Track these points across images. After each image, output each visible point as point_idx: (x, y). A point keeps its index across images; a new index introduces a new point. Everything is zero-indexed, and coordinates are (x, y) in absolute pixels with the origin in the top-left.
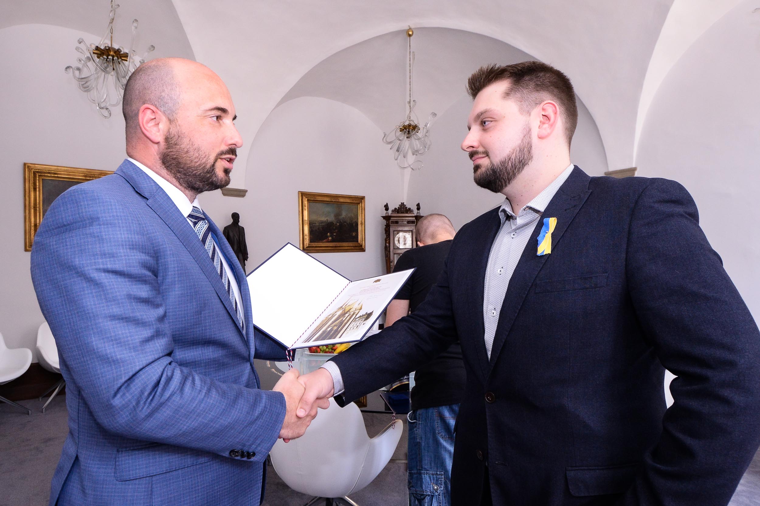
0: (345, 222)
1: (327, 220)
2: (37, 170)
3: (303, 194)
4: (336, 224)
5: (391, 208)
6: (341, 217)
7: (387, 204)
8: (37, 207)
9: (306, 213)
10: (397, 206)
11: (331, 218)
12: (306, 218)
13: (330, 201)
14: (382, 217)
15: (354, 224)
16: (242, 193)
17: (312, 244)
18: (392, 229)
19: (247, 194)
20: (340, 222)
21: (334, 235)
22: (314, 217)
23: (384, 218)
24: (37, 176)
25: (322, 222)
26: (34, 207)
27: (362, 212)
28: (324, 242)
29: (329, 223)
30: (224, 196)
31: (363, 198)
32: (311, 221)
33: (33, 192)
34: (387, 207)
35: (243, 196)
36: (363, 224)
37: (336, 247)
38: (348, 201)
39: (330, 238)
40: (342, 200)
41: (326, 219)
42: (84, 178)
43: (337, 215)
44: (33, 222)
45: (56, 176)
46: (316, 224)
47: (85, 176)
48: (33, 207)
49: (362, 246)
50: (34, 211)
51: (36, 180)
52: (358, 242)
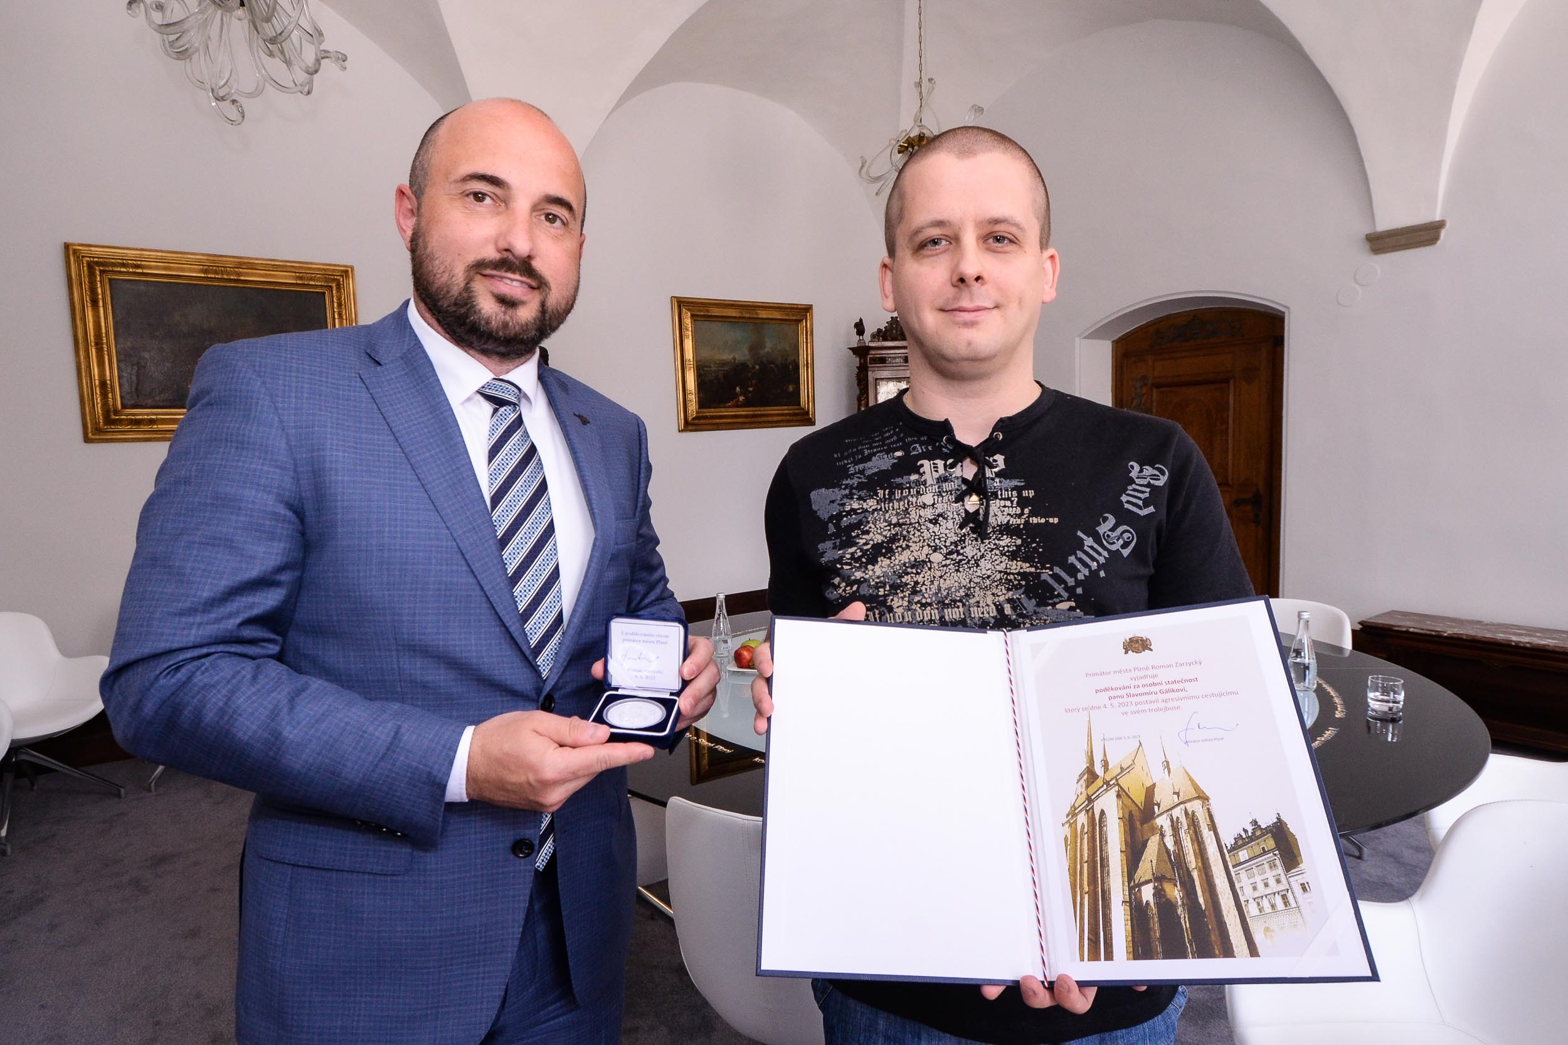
0: (772, 363)
1: (734, 358)
2: (95, 260)
3: (681, 304)
4: (754, 368)
5: (870, 329)
6: (762, 352)
7: (861, 320)
8: (102, 344)
9: (689, 344)
10: (883, 325)
11: (742, 355)
12: (689, 355)
13: (740, 317)
14: (850, 349)
15: (791, 367)
17: (704, 412)
18: (871, 376)
20: (762, 363)
21: (750, 392)
22: (706, 354)
23: (855, 350)
24: (98, 273)
25: (724, 363)
26: (96, 344)
27: (807, 339)
28: (729, 407)
29: (737, 366)
31: (808, 309)
32: (700, 361)
33: (90, 308)
34: (860, 328)
36: (810, 365)
37: (754, 416)
38: (777, 315)
39: (741, 398)
40: (763, 314)
41: (731, 357)
42: (203, 275)
43: (754, 348)
44: (97, 377)
45: (140, 271)
46: (710, 367)
47: (206, 272)
48: (93, 344)
49: (807, 413)
50: (97, 353)
51: (96, 281)
52: (799, 404)
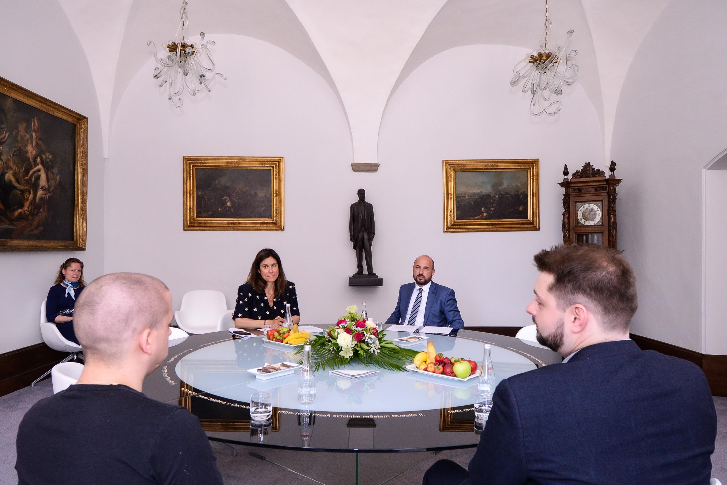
0: (507, 193)
1: (481, 192)
2: (192, 161)
3: (447, 163)
4: (494, 197)
5: (572, 171)
6: (500, 188)
7: (567, 166)
8: (191, 193)
9: (451, 185)
10: (580, 169)
11: (487, 189)
12: (451, 190)
13: (485, 169)
14: (559, 184)
15: (521, 196)
16: (373, 168)
17: (459, 222)
18: (572, 200)
19: (379, 168)
20: (500, 193)
21: (491, 210)
22: (463, 190)
23: (562, 185)
24: (192, 166)
25: (474, 195)
26: (189, 193)
27: (533, 179)
28: (477, 219)
29: (483, 196)
30: (354, 172)
31: (535, 162)
32: (459, 194)
33: (188, 180)
34: (565, 171)
35: (375, 171)
36: (536, 194)
37: (492, 224)
38: (512, 166)
39: (485, 214)
40: (501, 166)
41: (479, 191)
42: (226, 165)
43: (495, 186)
44: (188, 206)
45: (205, 165)
46: (465, 197)
47: (227, 163)
48: (188, 193)
49: (533, 223)
50: (189, 196)
51: (191, 169)
52: (527, 218)
